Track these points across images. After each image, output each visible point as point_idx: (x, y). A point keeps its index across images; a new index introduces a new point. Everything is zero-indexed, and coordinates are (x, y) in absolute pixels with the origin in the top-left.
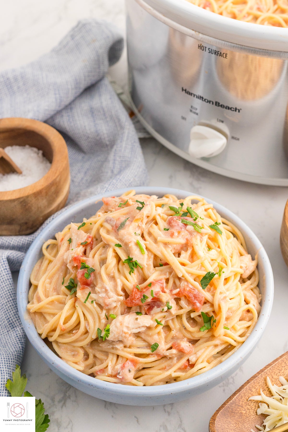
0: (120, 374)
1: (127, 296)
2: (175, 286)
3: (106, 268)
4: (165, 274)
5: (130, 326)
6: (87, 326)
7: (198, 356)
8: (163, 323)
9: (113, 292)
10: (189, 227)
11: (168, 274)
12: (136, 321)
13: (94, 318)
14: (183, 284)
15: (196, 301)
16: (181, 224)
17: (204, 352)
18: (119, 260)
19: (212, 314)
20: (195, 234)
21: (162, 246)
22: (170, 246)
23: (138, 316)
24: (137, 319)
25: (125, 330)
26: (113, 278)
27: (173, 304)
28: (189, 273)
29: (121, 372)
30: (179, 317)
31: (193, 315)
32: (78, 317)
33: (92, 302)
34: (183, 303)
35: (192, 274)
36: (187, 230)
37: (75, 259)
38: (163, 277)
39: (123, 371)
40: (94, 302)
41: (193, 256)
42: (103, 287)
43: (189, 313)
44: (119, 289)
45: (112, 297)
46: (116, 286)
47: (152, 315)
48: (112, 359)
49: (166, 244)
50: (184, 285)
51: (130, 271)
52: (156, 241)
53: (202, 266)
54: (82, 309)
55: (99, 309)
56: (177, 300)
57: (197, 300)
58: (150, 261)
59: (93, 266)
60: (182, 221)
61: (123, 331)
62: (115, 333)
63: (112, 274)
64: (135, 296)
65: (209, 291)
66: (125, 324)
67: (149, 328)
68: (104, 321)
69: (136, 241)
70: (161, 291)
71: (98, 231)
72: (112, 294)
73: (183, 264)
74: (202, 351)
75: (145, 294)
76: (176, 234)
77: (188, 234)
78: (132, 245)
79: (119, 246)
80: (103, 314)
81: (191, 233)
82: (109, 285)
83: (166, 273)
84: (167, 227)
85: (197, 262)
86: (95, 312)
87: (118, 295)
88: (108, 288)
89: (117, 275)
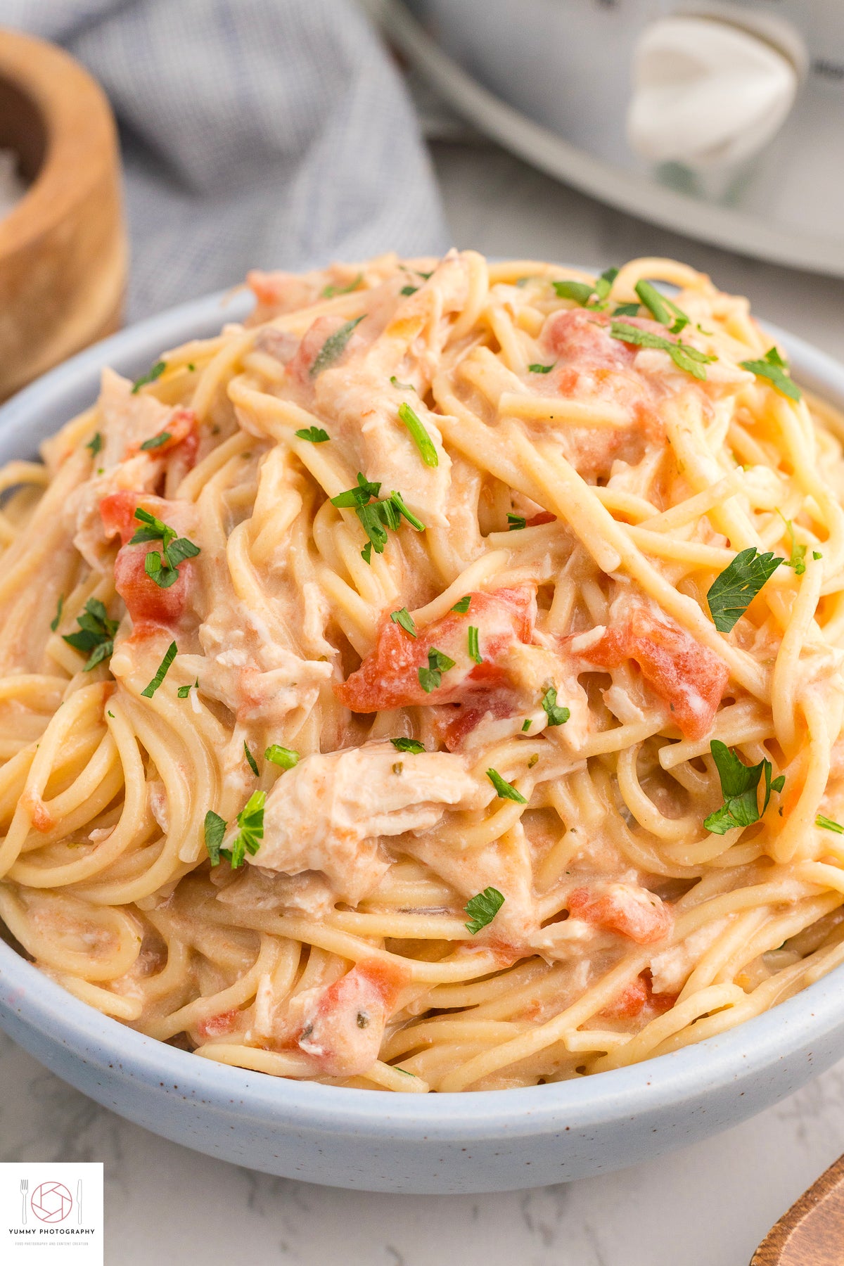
0: (316, 1035)
1: (349, 659)
2: (583, 616)
3: (253, 536)
4: (536, 564)
5: (365, 800)
6: (155, 802)
7: (694, 953)
8: (526, 790)
9: (282, 643)
10: (649, 357)
11: (548, 561)
12: (393, 778)
13: (189, 768)
14: (623, 606)
15: (685, 687)
16: (609, 343)
17: (725, 934)
18: (314, 496)
19: (759, 754)
20: (678, 385)
21: (519, 436)
22: (558, 436)
23: (402, 757)
24: (397, 768)
25: (341, 819)
26: (285, 581)
27: (573, 700)
28: (651, 555)
29: (320, 1023)
30: (599, 765)
31: (669, 758)
32: (117, 765)
33: (184, 691)
34: (622, 696)
35: (664, 561)
36: (639, 371)
37: (110, 507)
38: (527, 578)
39: (331, 1019)
40: (193, 693)
42: (236, 621)
43: (651, 745)
44: (315, 627)
45: (280, 665)
46: (297, 615)
47: (474, 753)
48: (277, 964)
49: (539, 426)
50: (626, 611)
51: (368, 546)
52: (490, 413)
53: (713, 523)
54: (133, 728)
55: (213, 725)
56: (596, 684)
57: (693, 682)
58: (463, 503)
59: (192, 532)
60: (616, 331)
61: (328, 824)
62: (290, 831)
63: (281, 564)
64: (388, 657)
65: (746, 643)
66: (341, 790)
67: (456, 814)
68: (236, 780)
69: (394, 409)
70: (515, 636)
71: (222, 389)
72: (275, 650)
73: (621, 516)
74: (714, 930)
75: (441, 648)
76: (587, 381)
77: (646, 386)
78: (378, 426)
79: (318, 437)
80: (234, 748)
81: (656, 383)
82: (263, 610)
83: (542, 556)
84: (543, 358)
85: (687, 507)
86: (198, 739)
87: (308, 654)
88: (259, 624)
89: (302, 563)
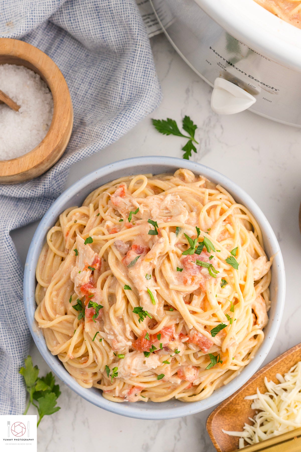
0: (127, 398)
1: (136, 338)
3: (115, 312)
4: (175, 320)
5: (138, 368)
6: (95, 359)
7: (202, 381)
8: (170, 361)
9: (121, 335)
10: (205, 270)
11: (178, 320)
12: (144, 365)
13: (102, 354)
14: (193, 332)
15: (204, 347)
16: (195, 265)
17: (208, 377)
19: (218, 353)
20: (210, 278)
21: (174, 294)
22: (182, 293)
23: (146, 359)
24: (144, 362)
25: (133, 372)
26: (121, 320)
27: (181, 348)
29: (128, 397)
31: (200, 354)
32: (86, 348)
33: (101, 340)
34: (191, 346)
35: (201, 324)
36: (201, 273)
38: (173, 323)
39: (130, 396)
40: (103, 340)
41: (205, 302)
42: (111, 329)
43: (197, 353)
44: (128, 333)
45: (121, 342)
46: (124, 330)
47: (160, 356)
48: (120, 383)
50: (193, 334)
51: (140, 319)
52: (167, 285)
54: (90, 343)
55: (107, 348)
57: (205, 346)
58: (160, 306)
59: (101, 302)
60: (197, 262)
61: (130, 373)
62: (123, 374)
63: (121, 317)
64: (143, 345)
66: (133, 367)
68: (112, 358)
69: (146, 289)
70: (170, 342)
71: (107, 253)
72: (121, 338)
73: (194, 313)
74: (206, 376)
75: (154, 345)
76: (189, 282)
77: (202, 277)
78: (143, 294)
80: (111, 354)
81: (205, 277)
82: (117, 327)
83: (177, 318)
84: (180, 266)
86: (105, 351)
87: (127, 339)
88: (116, 332)
89: (126, 319)
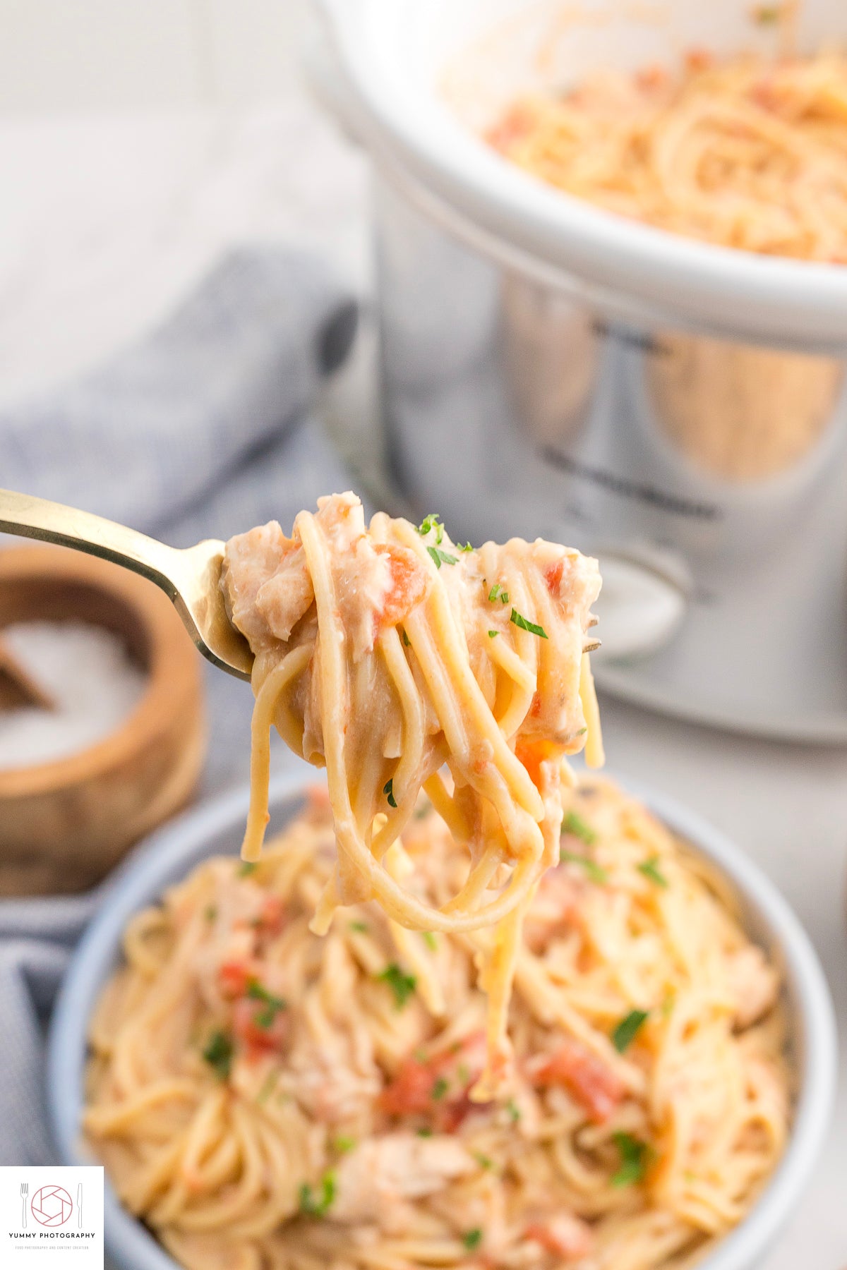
1: (389, 1079)
2: (533, 1049)
3: (324, 998)
5: (399, 1172)
8: (499, 1161)
9: (344, 1067)
13: (287, 1149)
14: (556, 1044)
15: (595, 1093)
18: (361, 970)
19: (644, 1136)
20: (591, 889)
23: (421, 1143)
24: (417, 1151)
26: (342, 1027)
27: (526, 1105)
28: (575, 1010)
30: (546, 1145)
31: (590, 1138)
34: (558, 1099)
35: (582, 1012)
36: (566, 881)
37: (230, 972)
41: (586, 958)
42: (314, 1056)
43: (577, 1130)
44: (365, 1058)
45: (343, 1084)
46: (352, 1051)
47: (466, 1138)
51: (397, 1005)
53: (613, 987)
56: (541, 1090)
57: (600, 1090)
59: (281, 992)
63: (341, 1015)
64: (412, 1082)
65: (636, 1061)
66: (385, 1166)
67: (456, 1181)
68: (317, 1156)
72: (340, 1074)
73: (557, 982)
75: (443, 1076)
77: (570, 889)
79: (361, 928)
80: (316, 1137)
81: (578, 887)
82: (330, 1046)
85: (597, 977)
87: (359, 1074)
88: (329, 1058)
89: (356, 1015)
